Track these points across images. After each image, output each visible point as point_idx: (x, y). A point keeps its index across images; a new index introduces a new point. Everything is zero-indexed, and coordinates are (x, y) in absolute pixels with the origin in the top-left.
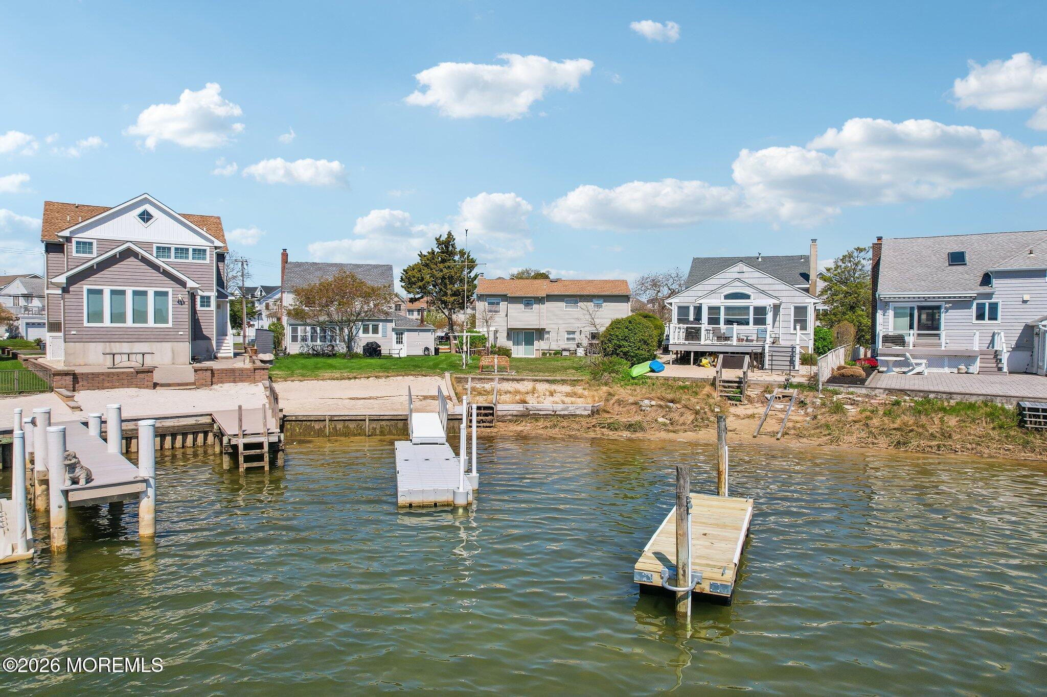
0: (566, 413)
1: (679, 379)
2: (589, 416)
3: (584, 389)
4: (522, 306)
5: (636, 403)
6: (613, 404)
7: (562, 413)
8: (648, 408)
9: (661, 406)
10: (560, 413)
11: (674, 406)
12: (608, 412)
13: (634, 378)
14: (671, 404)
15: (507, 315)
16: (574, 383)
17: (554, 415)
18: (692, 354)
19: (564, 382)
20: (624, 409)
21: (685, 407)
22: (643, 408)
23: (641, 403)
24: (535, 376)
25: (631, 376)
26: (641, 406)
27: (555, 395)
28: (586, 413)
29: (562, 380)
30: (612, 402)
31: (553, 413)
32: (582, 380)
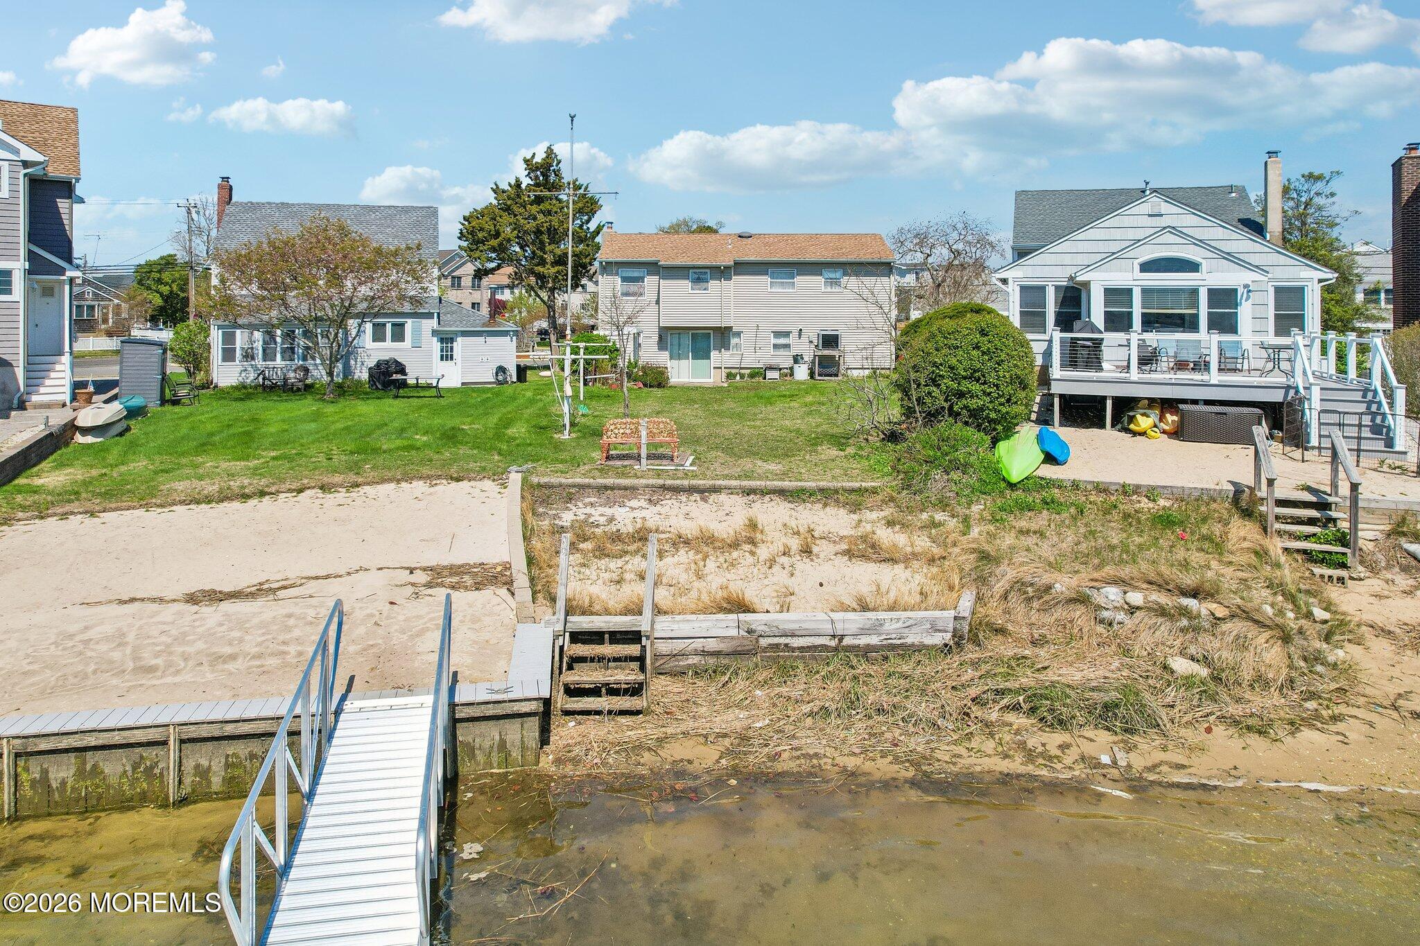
0: (874, 640)
1: (1137, 489)
2: (946, 649)
3: (890, 523)
4: (685, 285)
5: (1081, 599)
6: (1005, 597)
7: (863, 641)
8: (1120, 616)
9: (1162, 612)
10: (856, 642)
11: (1204, 612)
12: (1001, 631)
13: (1012, 486)
14: (1191, 603)
15: (658, 302)
16: (854, 500)
17: (836, 649)
18: (1109, 403)
19: (827, 496)
20: (1048, 619)
21: (1243, 614)
22: (1106, 614)
23: (1098, 599)
24: (747, 476)
25: (1004, 479)
26: (1099, 608)
27: (815, 549)
28: (937, 639)
29: (822, 490)
30: (999, 587)
31: (833, 643)
32: (874, 491)
